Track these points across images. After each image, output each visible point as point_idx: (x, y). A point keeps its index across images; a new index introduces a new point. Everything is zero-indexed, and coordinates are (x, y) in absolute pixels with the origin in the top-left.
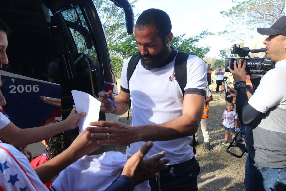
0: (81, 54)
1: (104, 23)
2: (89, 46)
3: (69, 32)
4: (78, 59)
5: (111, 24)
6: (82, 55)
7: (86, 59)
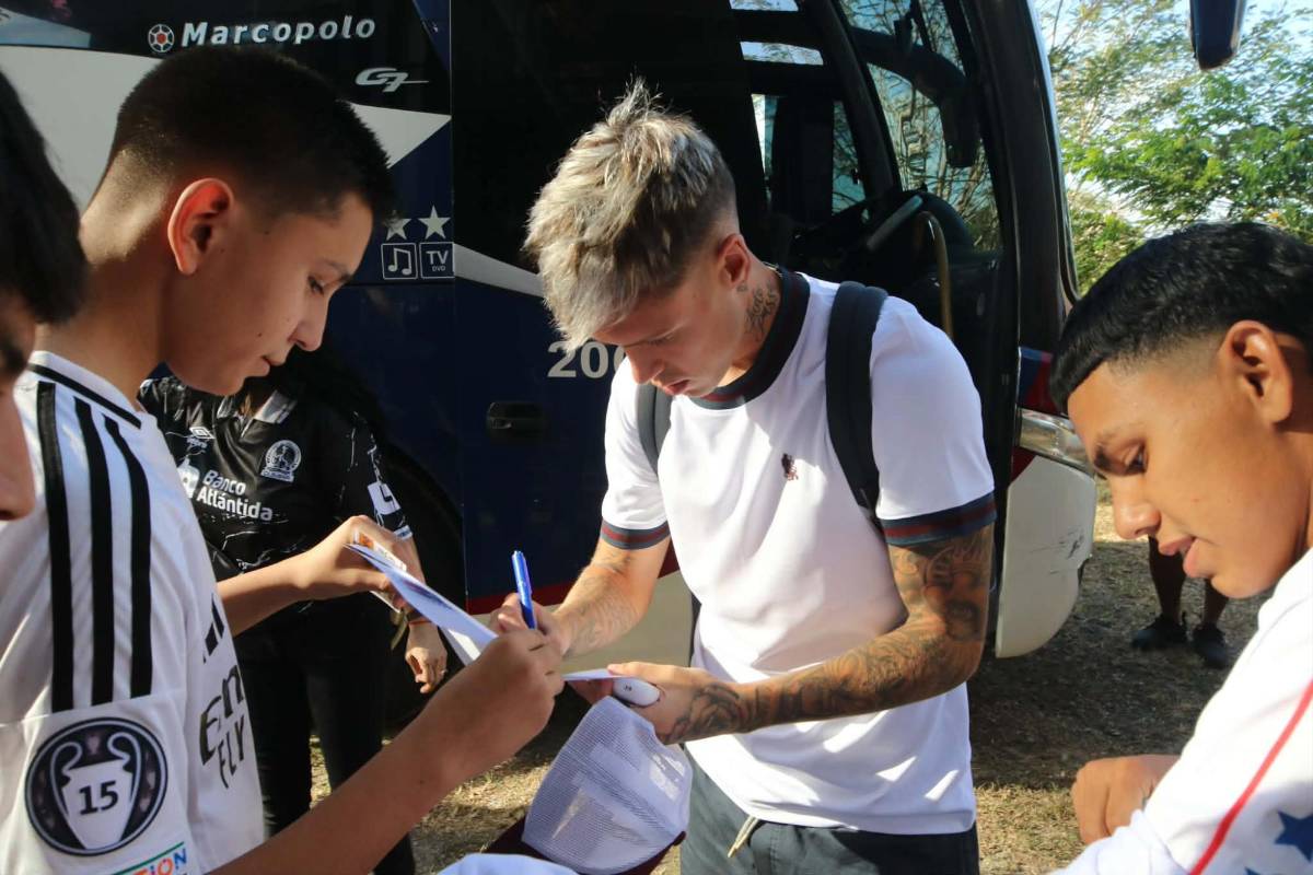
0: (911, 194)
1: (1059, 42)
2: (959, 157)
3: (863, 87)
4: (896, 219)
5: (1098, 50)
6: (918, 201)
7: (933, 218)
